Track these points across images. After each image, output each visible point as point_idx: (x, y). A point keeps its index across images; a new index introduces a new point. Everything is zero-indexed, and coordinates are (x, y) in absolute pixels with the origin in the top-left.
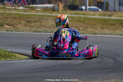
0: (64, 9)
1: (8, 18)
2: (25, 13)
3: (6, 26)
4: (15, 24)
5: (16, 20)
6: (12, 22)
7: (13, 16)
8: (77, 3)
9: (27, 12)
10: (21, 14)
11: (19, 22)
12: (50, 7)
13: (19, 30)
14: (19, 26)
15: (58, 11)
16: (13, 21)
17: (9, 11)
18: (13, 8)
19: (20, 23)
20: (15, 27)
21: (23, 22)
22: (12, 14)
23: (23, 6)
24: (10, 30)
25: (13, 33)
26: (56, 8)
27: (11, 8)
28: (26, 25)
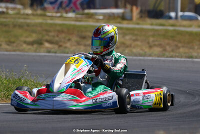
0: (141, 17)
1: (50, 31)
2: (78, 23)
3: (47, 45)
4: (61, 41)
5: (63, 35)
6: (57, 39)
7: (58, 28)
8: (162, 7)
9: (80, 21)
10: (70, 25)
11: (67, 38)
12: (118, 14)
13: (67, 50)
14: (68, 45)
15: (131, 19)
16: (57, 36)
17: (52, 19)
18: (59, 15)
19: (69, 40)
20: (60, 46)
21: (75, 38)
22: (56, 25)
23: (74, 11)
24: (53, 50)
25: (58, 56)
26: (128, 15)
27: (54, 14)
28: (78, 44)
